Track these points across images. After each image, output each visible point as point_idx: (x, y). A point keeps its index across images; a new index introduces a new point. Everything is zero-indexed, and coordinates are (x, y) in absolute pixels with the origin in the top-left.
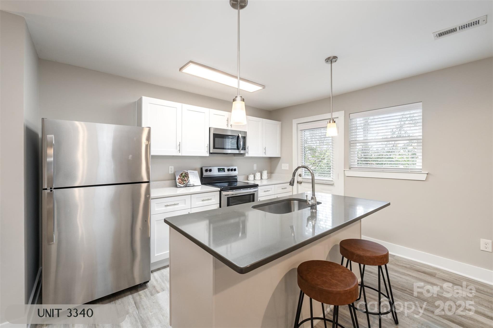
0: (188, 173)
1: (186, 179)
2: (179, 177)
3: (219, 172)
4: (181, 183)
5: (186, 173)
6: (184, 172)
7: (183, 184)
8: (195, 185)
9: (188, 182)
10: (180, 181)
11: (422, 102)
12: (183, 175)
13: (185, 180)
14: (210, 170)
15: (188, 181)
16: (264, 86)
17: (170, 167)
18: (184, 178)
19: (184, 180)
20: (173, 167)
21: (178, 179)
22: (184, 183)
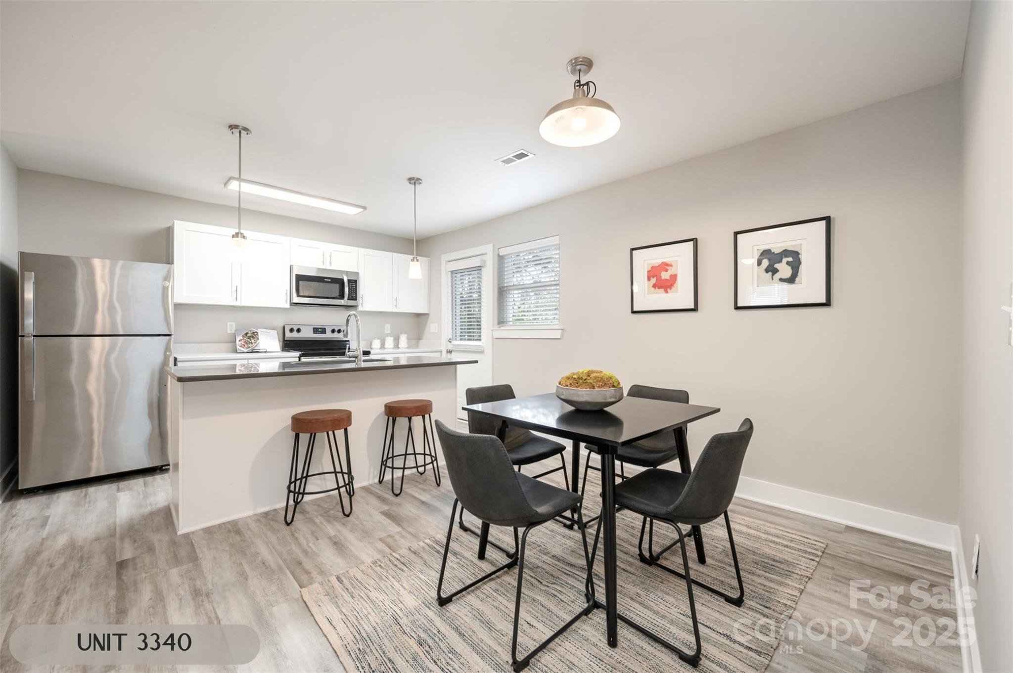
0: (257, 333)
1: (253, 341)
2: (242, 338)
3: (314, 333)
4: (243, 346)
5: (254, 333)
6: (250, 331)
7: (247, 348)
8: (268, 351)
9: (256, 346)
10: (243, 343)
11: (558, 235)
12: (249, 335)
13: (252, 343)
14: (299, 330)
15: (256, 344)
16: (364, 208)
17: (229, 323)
18: (250, 340)
19: (250, 343)
20: (234, 324)
21: (239, 341)
22: (249, 347)
